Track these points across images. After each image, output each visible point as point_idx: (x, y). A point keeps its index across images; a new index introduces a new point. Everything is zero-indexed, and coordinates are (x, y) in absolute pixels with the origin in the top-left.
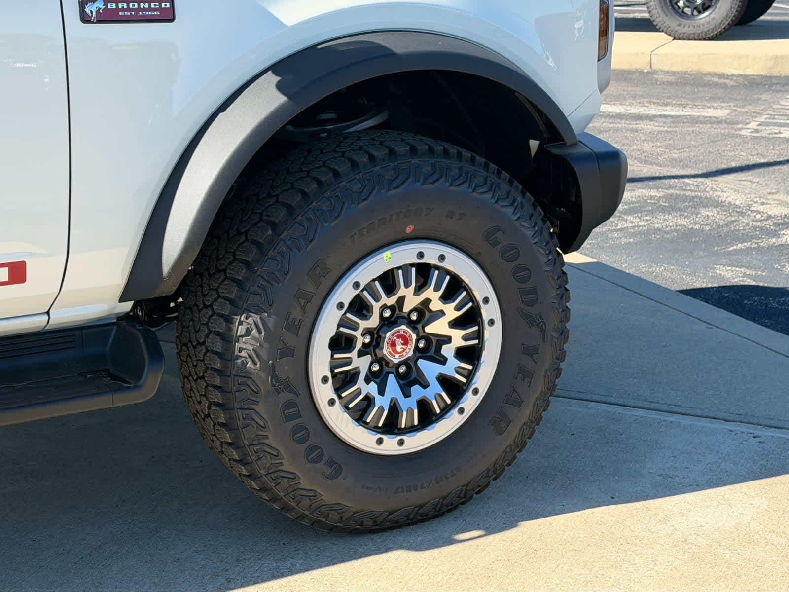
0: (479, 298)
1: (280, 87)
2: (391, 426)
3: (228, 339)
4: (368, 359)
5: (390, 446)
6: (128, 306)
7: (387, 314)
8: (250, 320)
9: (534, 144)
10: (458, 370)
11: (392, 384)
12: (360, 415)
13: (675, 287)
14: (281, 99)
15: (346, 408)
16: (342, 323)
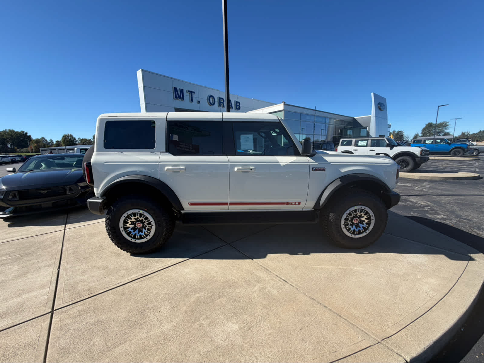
0: (371, 215)
1: (340, 181)
2: (353, 233)
3: (329, 216)
4: (350, 222)
5: (353, 236)
6: (313, 209)
7: (354, 216)
8: (332, 214)
9: (382, 192)
10: (366, 226)
11: (354, 227)
12: (348, 230)
13: (403, 215)
14: (340, 183)
15: (346, 229)
16: (347, 216)
